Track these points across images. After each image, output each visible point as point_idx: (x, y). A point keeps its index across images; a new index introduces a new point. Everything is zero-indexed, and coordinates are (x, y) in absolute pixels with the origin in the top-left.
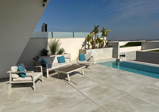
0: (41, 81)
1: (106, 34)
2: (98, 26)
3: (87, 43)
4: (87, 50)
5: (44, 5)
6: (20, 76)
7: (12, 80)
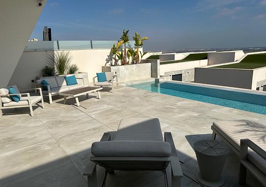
0: (42, 107)
1: (140, 42)
2: (127, 32)
3: (114, 57)
4: (112, 67)
5: (40, 5)
6: (13, 101)
7: (3, 106)
